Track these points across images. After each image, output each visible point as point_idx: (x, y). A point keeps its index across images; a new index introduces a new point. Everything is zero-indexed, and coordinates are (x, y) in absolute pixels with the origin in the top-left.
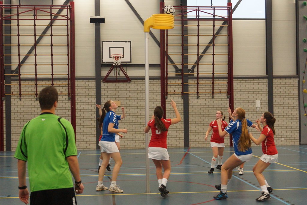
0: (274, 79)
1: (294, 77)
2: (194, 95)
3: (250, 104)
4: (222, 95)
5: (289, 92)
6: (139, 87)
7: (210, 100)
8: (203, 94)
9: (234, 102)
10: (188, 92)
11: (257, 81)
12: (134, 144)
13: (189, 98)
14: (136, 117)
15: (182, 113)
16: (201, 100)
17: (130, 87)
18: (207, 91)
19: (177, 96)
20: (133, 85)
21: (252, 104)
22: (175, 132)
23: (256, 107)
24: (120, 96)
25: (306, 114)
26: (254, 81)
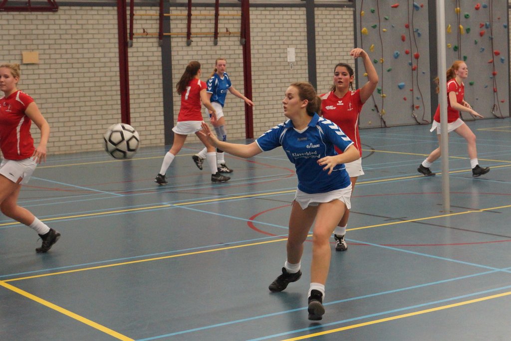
0: (316, 9)
1: (348, 6)
2: (180, 40)
3: (278, 55)
4: (232, 39)
5: (340, 33)
6: (74, 22)
7: (209, 48)
8: (197, 37)
9: (252, 52)
10: (170, 32)
11: (289, 13)
12: (68, 143)
13: (173, 44)
14: (71, 85)
15: (159, 75)
16: (194, 48)
17: (57, 22)
18: (204, 31)
19: (150, 40)
20: (63, 17)
21: (282, 55)
22: (148, 114)
23: (288, 61)
24: (35, 42)
25: (366, 74)
26: (284, 13)
